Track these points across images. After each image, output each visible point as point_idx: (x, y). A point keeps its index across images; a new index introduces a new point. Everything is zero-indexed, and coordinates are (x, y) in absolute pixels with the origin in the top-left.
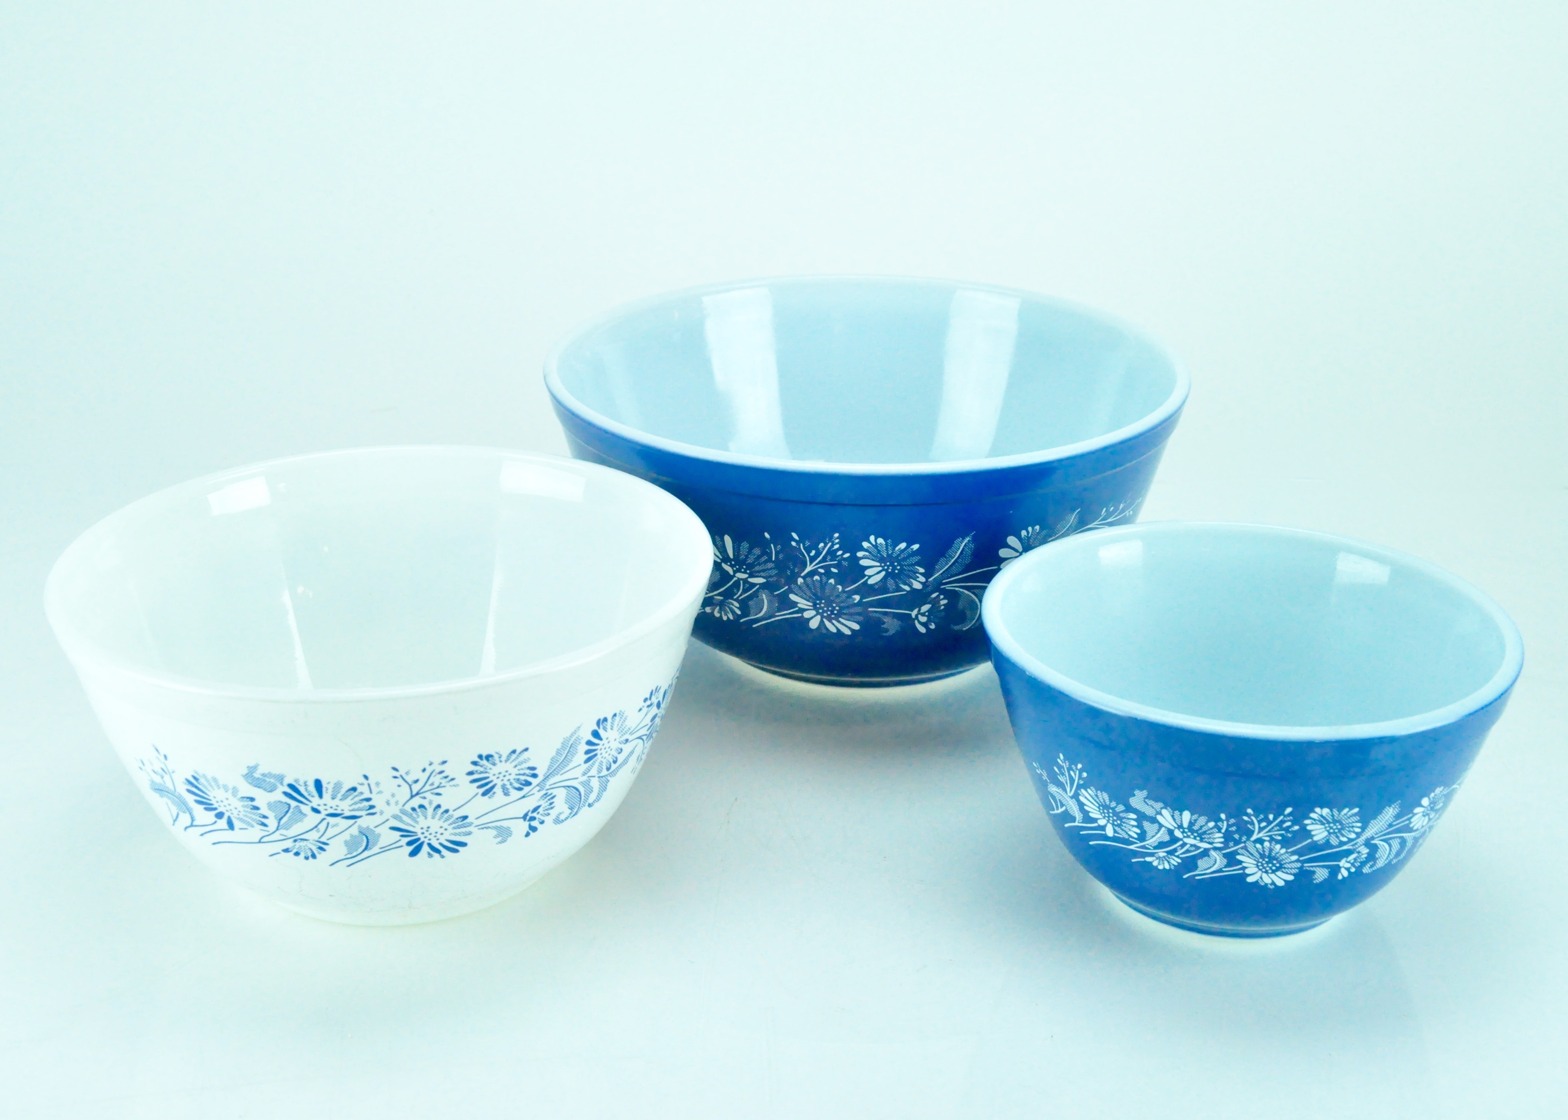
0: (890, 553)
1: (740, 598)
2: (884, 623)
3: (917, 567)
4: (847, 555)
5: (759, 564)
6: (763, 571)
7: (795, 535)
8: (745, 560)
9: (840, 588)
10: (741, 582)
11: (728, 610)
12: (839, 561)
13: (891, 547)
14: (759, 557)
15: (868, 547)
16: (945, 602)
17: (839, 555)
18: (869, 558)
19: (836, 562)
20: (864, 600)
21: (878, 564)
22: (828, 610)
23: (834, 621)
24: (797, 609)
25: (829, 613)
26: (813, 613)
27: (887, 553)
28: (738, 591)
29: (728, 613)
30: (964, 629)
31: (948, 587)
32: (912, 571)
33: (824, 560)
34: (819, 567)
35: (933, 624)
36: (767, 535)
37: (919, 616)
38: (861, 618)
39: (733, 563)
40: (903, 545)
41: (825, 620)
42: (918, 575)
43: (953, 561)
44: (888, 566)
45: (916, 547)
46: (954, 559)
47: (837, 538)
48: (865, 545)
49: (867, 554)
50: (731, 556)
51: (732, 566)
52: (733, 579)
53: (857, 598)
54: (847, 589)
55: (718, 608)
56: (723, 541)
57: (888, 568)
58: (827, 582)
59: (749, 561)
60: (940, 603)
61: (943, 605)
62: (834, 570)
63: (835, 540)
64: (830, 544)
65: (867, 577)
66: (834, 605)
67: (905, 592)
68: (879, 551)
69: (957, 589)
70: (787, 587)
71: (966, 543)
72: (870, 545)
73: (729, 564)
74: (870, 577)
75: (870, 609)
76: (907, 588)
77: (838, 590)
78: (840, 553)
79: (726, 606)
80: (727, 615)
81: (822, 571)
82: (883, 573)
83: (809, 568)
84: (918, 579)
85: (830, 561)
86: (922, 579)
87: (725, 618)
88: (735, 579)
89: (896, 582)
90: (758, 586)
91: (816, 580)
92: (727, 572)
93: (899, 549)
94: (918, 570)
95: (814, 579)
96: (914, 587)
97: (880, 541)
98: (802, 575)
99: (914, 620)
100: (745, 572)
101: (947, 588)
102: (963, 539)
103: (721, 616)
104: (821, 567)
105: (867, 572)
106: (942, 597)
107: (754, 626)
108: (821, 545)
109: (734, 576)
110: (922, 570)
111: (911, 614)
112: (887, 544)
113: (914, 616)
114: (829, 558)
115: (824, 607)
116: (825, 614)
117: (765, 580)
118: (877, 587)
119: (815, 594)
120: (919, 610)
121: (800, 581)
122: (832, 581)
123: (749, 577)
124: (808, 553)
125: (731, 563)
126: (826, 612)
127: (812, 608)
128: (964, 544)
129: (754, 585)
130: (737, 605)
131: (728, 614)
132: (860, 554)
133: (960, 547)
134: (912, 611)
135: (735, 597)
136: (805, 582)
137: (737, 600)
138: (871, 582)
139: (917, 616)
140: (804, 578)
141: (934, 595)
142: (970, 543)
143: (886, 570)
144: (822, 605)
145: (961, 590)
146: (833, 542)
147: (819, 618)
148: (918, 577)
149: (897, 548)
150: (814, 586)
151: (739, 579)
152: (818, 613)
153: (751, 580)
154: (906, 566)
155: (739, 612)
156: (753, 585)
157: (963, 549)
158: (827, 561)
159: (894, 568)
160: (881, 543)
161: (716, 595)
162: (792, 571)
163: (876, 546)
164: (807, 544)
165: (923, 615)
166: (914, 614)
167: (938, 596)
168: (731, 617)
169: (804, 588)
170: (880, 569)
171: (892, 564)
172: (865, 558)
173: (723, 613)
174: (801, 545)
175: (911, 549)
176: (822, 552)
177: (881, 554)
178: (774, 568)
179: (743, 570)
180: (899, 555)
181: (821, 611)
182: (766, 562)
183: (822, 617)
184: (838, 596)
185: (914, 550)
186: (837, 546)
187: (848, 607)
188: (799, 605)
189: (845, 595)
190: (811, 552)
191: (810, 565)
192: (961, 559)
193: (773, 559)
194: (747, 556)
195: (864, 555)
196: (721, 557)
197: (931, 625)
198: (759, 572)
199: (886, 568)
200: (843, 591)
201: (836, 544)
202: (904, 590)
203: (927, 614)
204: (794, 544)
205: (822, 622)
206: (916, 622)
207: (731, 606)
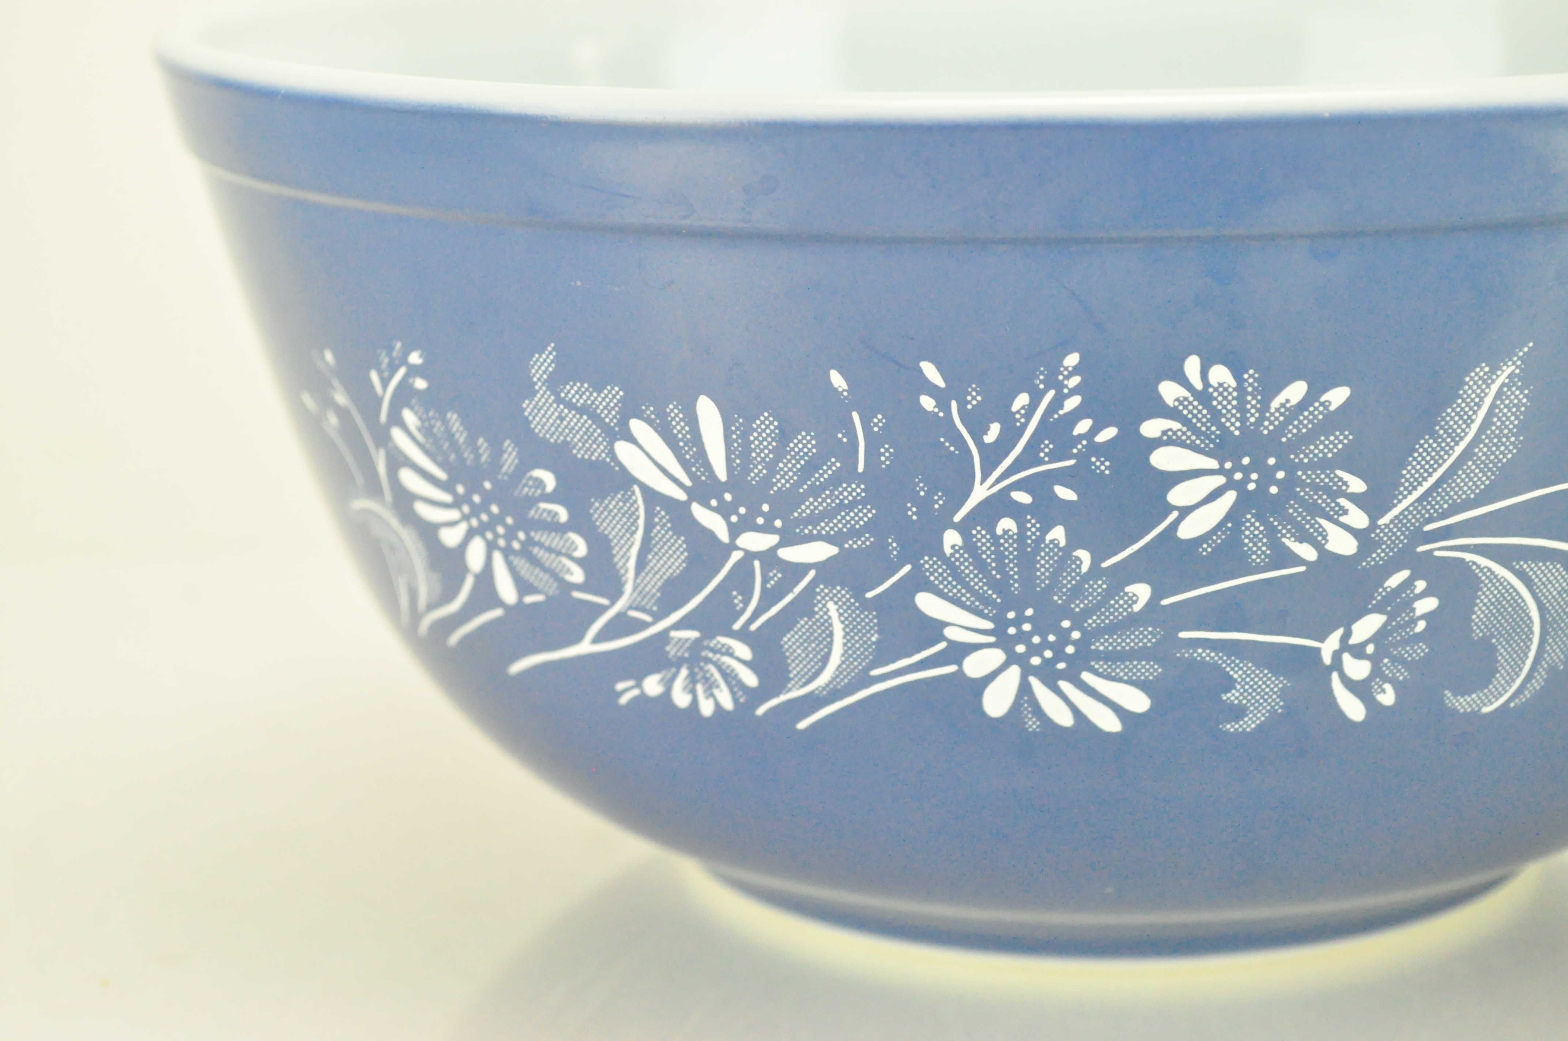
0: (1252, 420)
1: (754, 627)
2: (1229, 684)
3: (1339, 473)
4: (1108, 434)
5: (815, 491)
6: (829, 514)
7: (931, 372)
8: (767, 482)
9: (1084, 556)
10: (757, 564)
11: (717, 675)
12: (1083, 458)
13: (1254, 398)
14: (812, 466)
15: (1177, 400)
16: (1427, 605)
17: (1081, 437)
18: (1182, 445)
19: (1072, 462)
20: (1165, 602)
21: (1213, 464)
22: (1045, 645)
23: (1064, 686)
24: (942, 645)
25: (1048, 654)
26: (997, 657)
27: (1243, 420)
28: (746, 602)
29: (718, 687)
30: (1486, 710)
31: (1440, 550)
32: (1327, 489)
33: (1029, 458)
34: (1016, 486)
35: (1388, 687)
36: (837, 380)
37: (1346, 657)
38: (1150, 670)
39: (728, 497)
40: (1296, 391)
41: (1034, 681)
42: (1343, 501)
43: (1459, 450)
44: (1246, 471)
45: (1337, 396)
46: (1463, 445)
47: (1076, 371)
48: (1170, 391)
49: (1175, 425)
50: (722, 474)
51: (724, 511)
52: (727, 557)
53: (1142, 592)
54: (1105, 564)
55: (684, 672)
56: (692, 420)
57: (1246, 480)
58: (1041, 539)
59: (780, 483)
60: (1413, 610)
61: (1422, 617)
62: (1065, 493)
63: (1067, 378)
64: (1051, 394)
65: (1175, 515)
66: (1066, 624)
67: (1302, 569)
68: (1216, 415)
69: (1468, 557)
70: (908, 568)
71: (1503, 385)
72: (1183, 393)
73: (714, 503)
74: (1185, 511)
75: (1183, 635)
76: (1307, 552)
77: (1079, 566)
78: (1083, 426)
79: (708, 660)
80: (712, 695)
81: (1023, 497)
82: (1231, 497)
83: (980, 492)
84: (1343, 519)
85: (1050, 462)
86: (1358, 518)
87: (707, 708)
88: (736, 556)
89: (1272, 533)
90: (812, 574)
91: (1006, 532)
92: (710, 535)
93: (1283, 405)
94: (1345, 483)
95: (999, 531)
96: (1328, 547)
97: (1220, 374)
98: (957, 518)
99: (1329, 670)
100: (768, 529)
101: (1437, 553)
102: (1494, 369)
103: (695, 702)
104: (1018, 486)
105: (1178, 496)
106: (1420, 585)
107: (802, 725)
108: (1022, 400)
109: (733, 547)
110: (1357, 485)
111: (1318, 650)
112: (1240, 388)
113: (1327, 659)
114: (1048, 446)
115: (1031, 634)
116: (1036, 661)
117: (833, 550)
118: (1206, 549)
119: (1001, 587)
120: (1347, 634)
121: (951, 539)
122: (1058, 534)
123: (779, 545)
124: (978, 434)
125: (721, 500)
126: (1037, 650)
127: (992, 639)
128: (1495, 387)
129: (801, 569)
130: (743, 651)
131: (716, 692)
132: (1151, 428)
133: (1482, 399)
134: (1322, 640)
135: (737, 626)
136: (969, 545)
137: (743, 635)
138: (1188, 530)
139: (1337, 656)
140: (964, 528)
141: (1395, 580)
142: (1515, 384)
143: (1240, 487)
144: (1027, 627)
145: (1483, 561)
146: (1059, 386)
147: (1014, 673)
148: (1346, 512)
149: (1275, 404)
150: (1000, 557)
151: (750, 556)
152: (1012, 659)
153: (787, 554)
154: (1304, 467)
155: (750, 679)
156: (798, 570)
157: (1493, 406)
158: (1041, 462)
159: (1267, 477)
160: (1221, 385)
161: (677, 626)
162: (924, 506)
163: (1204, 397)
164: (974, 399)
165: (1358, 652)
166: (1329, 647)
167: (1408, 584)
168: (727, 703)
169: (967, 569)
170: (1220, 480)
171: (1258, 465)
172: (1170, 442)
173: (700, 688)
174: (954, 405)
175: (1322, 404)
176: (1024, 426)
177: (1221, 426)
178: (864, 502)
179: (760, 521)
180: (1281, 429)
181: (1020, 649)
182: (835, 481)
183: (1027, 671)
184: (1077, 592)
185: (1332, 408)
186: (1072, 403)
187: (1112, 629)
188: (950, 633)
189: (1101, 585)
190: (988, 429)
191: (983, 481)
192: (1486, 445)
193: (861, 468)
194: (772, 468)
195: (1164, 433)
196: (688, 482)
197: (1383, 691)
198: (813, 520)
199: (1238, 476)
200: (1095, 570)
201: (1073, 392)
202: (1300, 561)
203: (1370, 649)
204: (928, 403)
205: (1024, 689)
206: (1335, 676)
207: (726, 660)
